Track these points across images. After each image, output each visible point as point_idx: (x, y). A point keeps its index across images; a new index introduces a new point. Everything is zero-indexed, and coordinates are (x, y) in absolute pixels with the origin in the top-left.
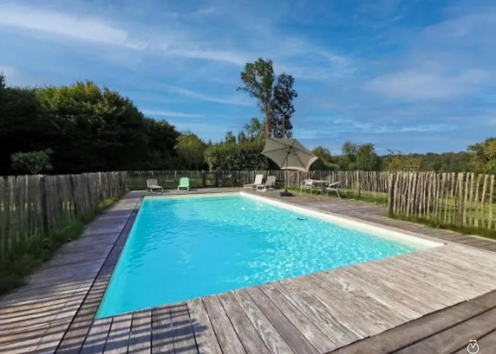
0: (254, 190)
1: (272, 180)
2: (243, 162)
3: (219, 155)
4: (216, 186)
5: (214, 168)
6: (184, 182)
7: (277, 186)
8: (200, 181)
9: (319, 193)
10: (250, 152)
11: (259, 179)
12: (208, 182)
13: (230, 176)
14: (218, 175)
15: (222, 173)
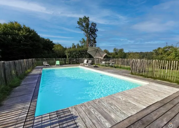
0: (84, 65)
1: (90, 61)
2: (79, 55)
3: (70, 52)
4: (70, 64)
5: (69, 57)
6: (58, 62)
7: (92, 64)
8: (64, 62)
9: (107, 66)
10: (82, 51)
11: (85, 61)
12: (67, 62)
13: (75, 60)
14: (70, 60)
15: (72, 59)
